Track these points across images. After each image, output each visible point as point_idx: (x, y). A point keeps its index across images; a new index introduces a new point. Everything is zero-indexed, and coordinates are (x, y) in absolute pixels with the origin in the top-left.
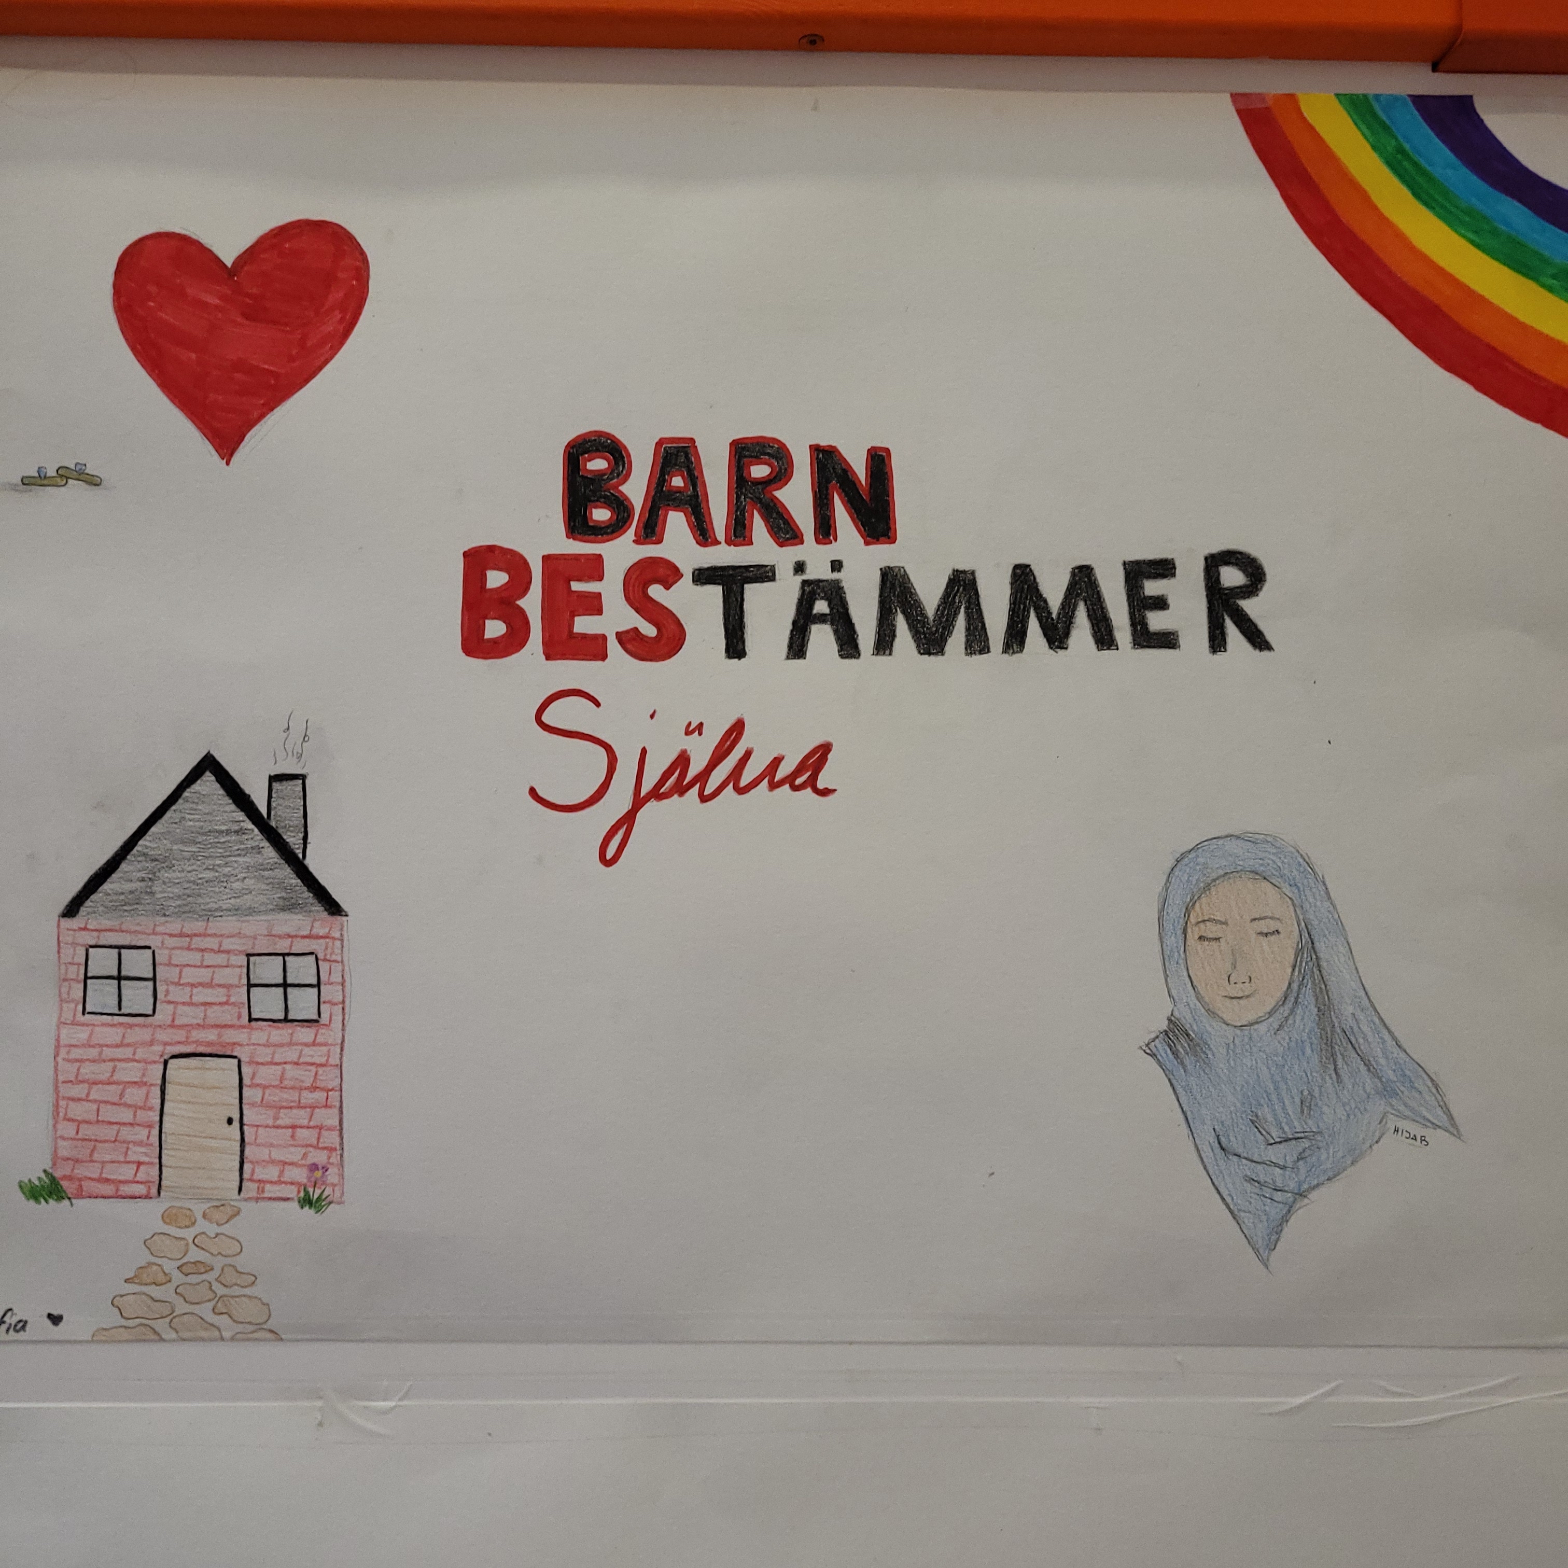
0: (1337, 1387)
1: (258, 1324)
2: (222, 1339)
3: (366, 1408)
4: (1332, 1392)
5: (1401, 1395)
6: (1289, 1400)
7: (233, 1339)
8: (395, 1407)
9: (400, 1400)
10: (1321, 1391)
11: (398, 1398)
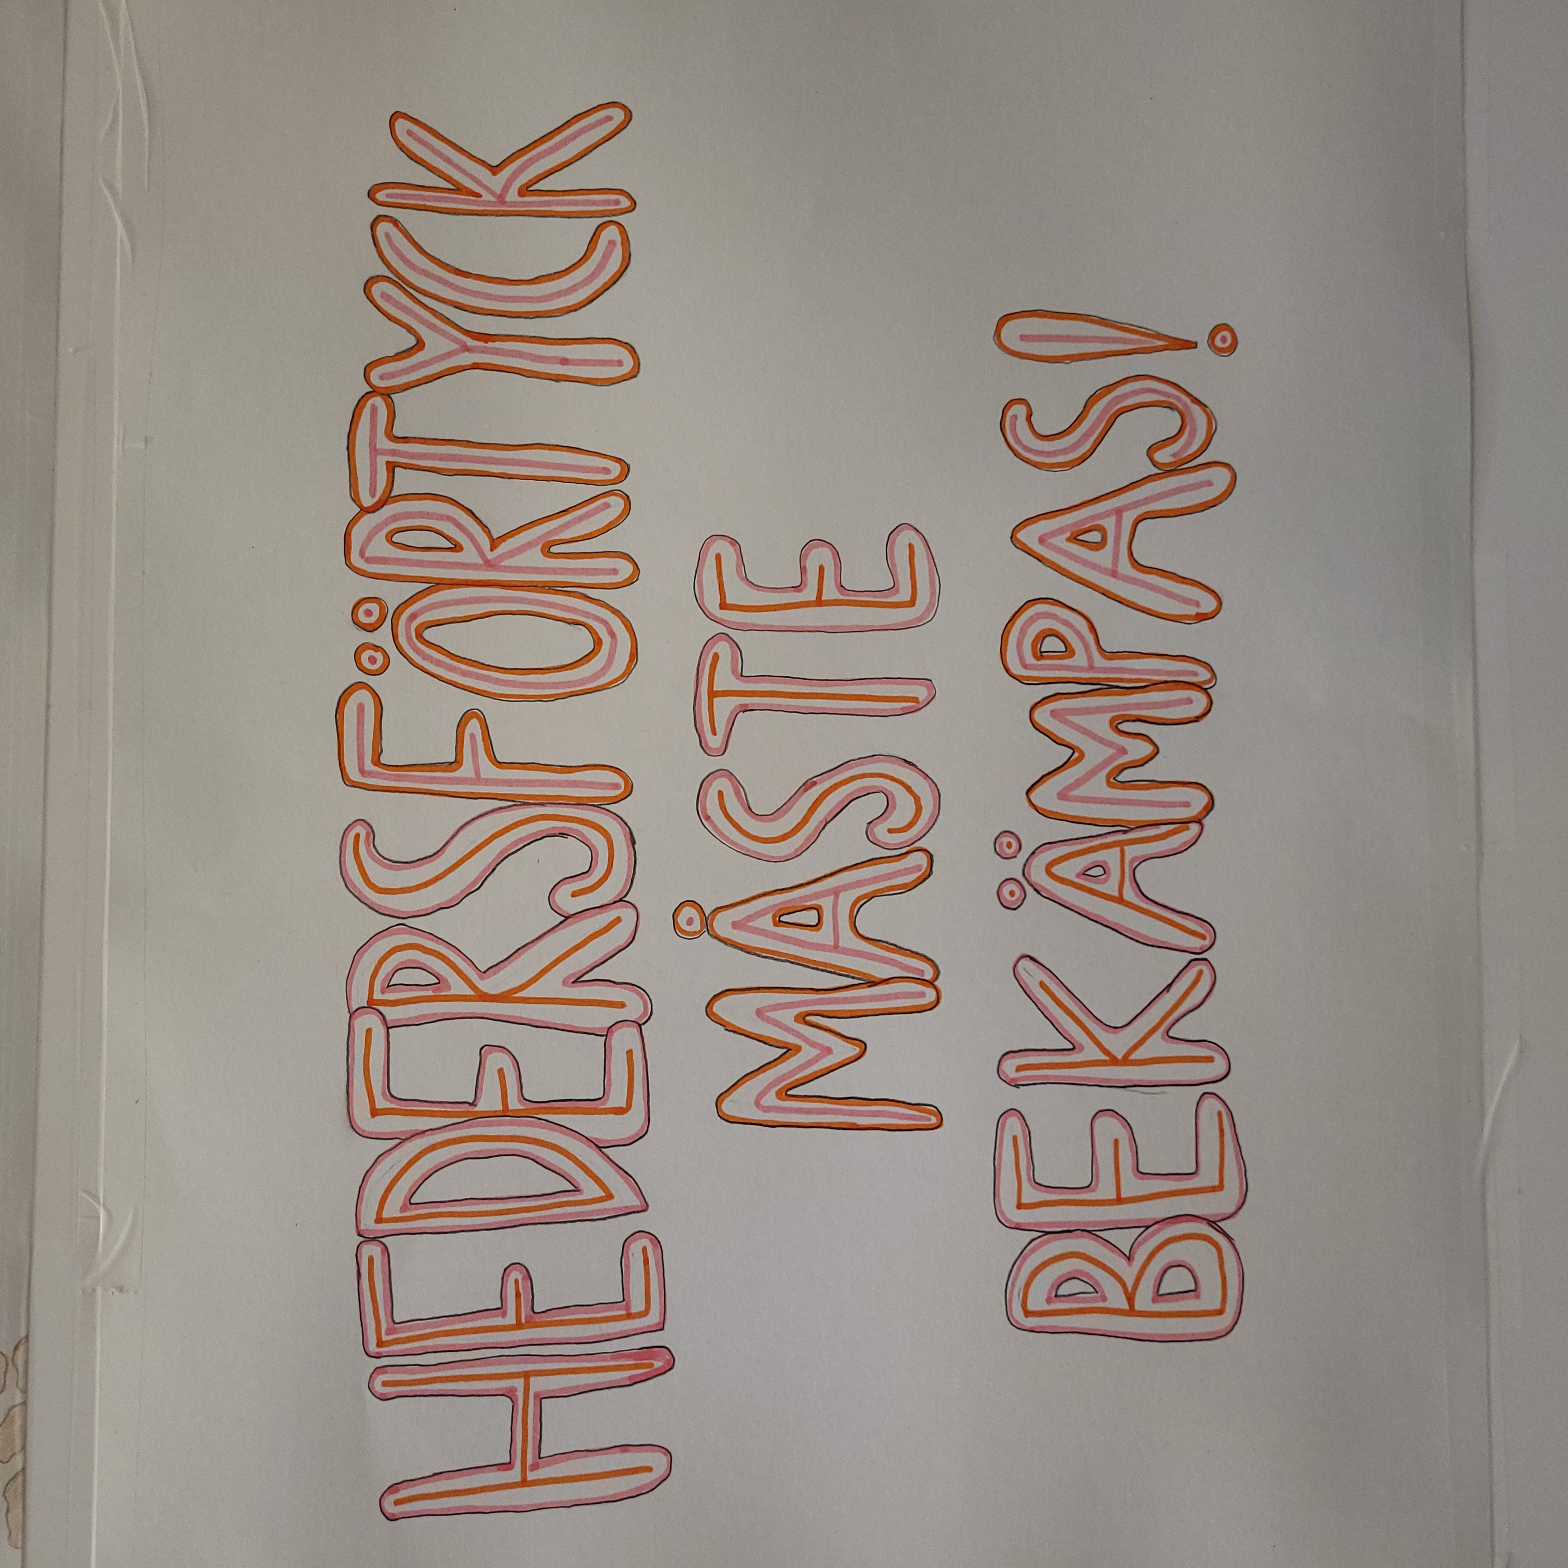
0: (106, 181)
1: (7, 1365)
2: (24, 1403)
3: (104, 1239)
4: (111, 188)
5: (116, 114)
6: (119, 234)
7: (25, 1391)
8: (104, 1205)
9: (98, 1201)
10: (110, 200)
11: (95, 1204)
